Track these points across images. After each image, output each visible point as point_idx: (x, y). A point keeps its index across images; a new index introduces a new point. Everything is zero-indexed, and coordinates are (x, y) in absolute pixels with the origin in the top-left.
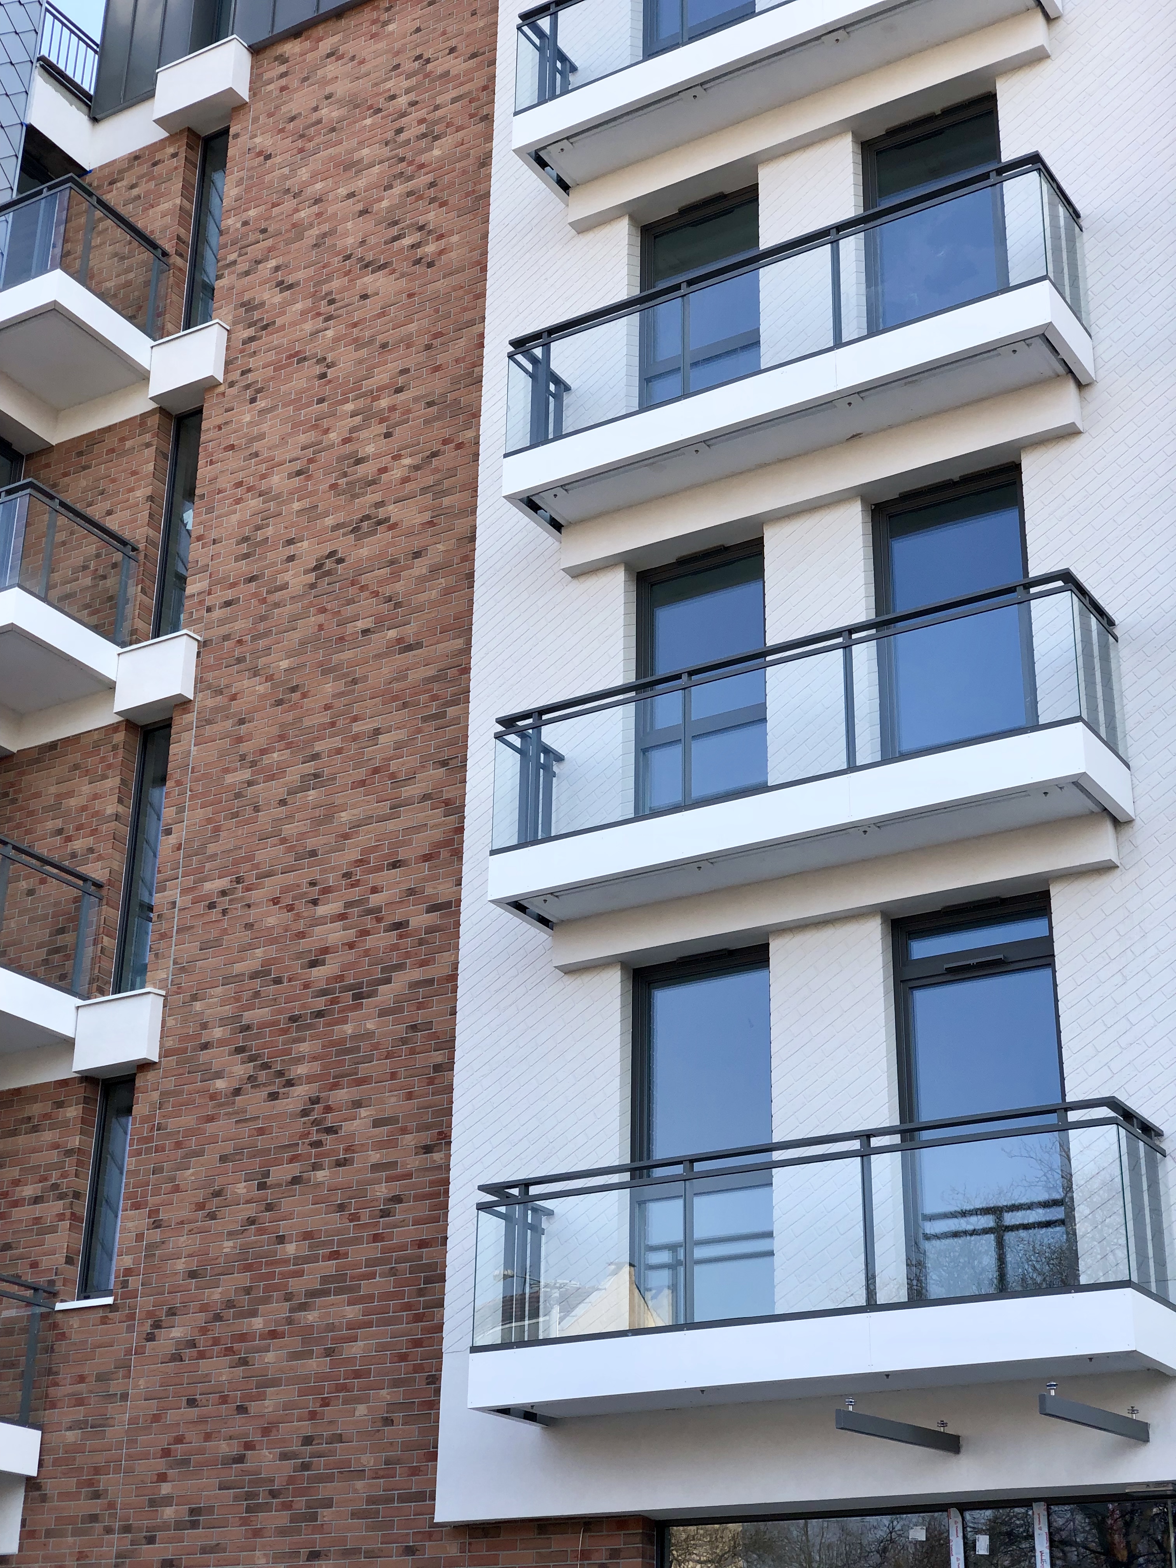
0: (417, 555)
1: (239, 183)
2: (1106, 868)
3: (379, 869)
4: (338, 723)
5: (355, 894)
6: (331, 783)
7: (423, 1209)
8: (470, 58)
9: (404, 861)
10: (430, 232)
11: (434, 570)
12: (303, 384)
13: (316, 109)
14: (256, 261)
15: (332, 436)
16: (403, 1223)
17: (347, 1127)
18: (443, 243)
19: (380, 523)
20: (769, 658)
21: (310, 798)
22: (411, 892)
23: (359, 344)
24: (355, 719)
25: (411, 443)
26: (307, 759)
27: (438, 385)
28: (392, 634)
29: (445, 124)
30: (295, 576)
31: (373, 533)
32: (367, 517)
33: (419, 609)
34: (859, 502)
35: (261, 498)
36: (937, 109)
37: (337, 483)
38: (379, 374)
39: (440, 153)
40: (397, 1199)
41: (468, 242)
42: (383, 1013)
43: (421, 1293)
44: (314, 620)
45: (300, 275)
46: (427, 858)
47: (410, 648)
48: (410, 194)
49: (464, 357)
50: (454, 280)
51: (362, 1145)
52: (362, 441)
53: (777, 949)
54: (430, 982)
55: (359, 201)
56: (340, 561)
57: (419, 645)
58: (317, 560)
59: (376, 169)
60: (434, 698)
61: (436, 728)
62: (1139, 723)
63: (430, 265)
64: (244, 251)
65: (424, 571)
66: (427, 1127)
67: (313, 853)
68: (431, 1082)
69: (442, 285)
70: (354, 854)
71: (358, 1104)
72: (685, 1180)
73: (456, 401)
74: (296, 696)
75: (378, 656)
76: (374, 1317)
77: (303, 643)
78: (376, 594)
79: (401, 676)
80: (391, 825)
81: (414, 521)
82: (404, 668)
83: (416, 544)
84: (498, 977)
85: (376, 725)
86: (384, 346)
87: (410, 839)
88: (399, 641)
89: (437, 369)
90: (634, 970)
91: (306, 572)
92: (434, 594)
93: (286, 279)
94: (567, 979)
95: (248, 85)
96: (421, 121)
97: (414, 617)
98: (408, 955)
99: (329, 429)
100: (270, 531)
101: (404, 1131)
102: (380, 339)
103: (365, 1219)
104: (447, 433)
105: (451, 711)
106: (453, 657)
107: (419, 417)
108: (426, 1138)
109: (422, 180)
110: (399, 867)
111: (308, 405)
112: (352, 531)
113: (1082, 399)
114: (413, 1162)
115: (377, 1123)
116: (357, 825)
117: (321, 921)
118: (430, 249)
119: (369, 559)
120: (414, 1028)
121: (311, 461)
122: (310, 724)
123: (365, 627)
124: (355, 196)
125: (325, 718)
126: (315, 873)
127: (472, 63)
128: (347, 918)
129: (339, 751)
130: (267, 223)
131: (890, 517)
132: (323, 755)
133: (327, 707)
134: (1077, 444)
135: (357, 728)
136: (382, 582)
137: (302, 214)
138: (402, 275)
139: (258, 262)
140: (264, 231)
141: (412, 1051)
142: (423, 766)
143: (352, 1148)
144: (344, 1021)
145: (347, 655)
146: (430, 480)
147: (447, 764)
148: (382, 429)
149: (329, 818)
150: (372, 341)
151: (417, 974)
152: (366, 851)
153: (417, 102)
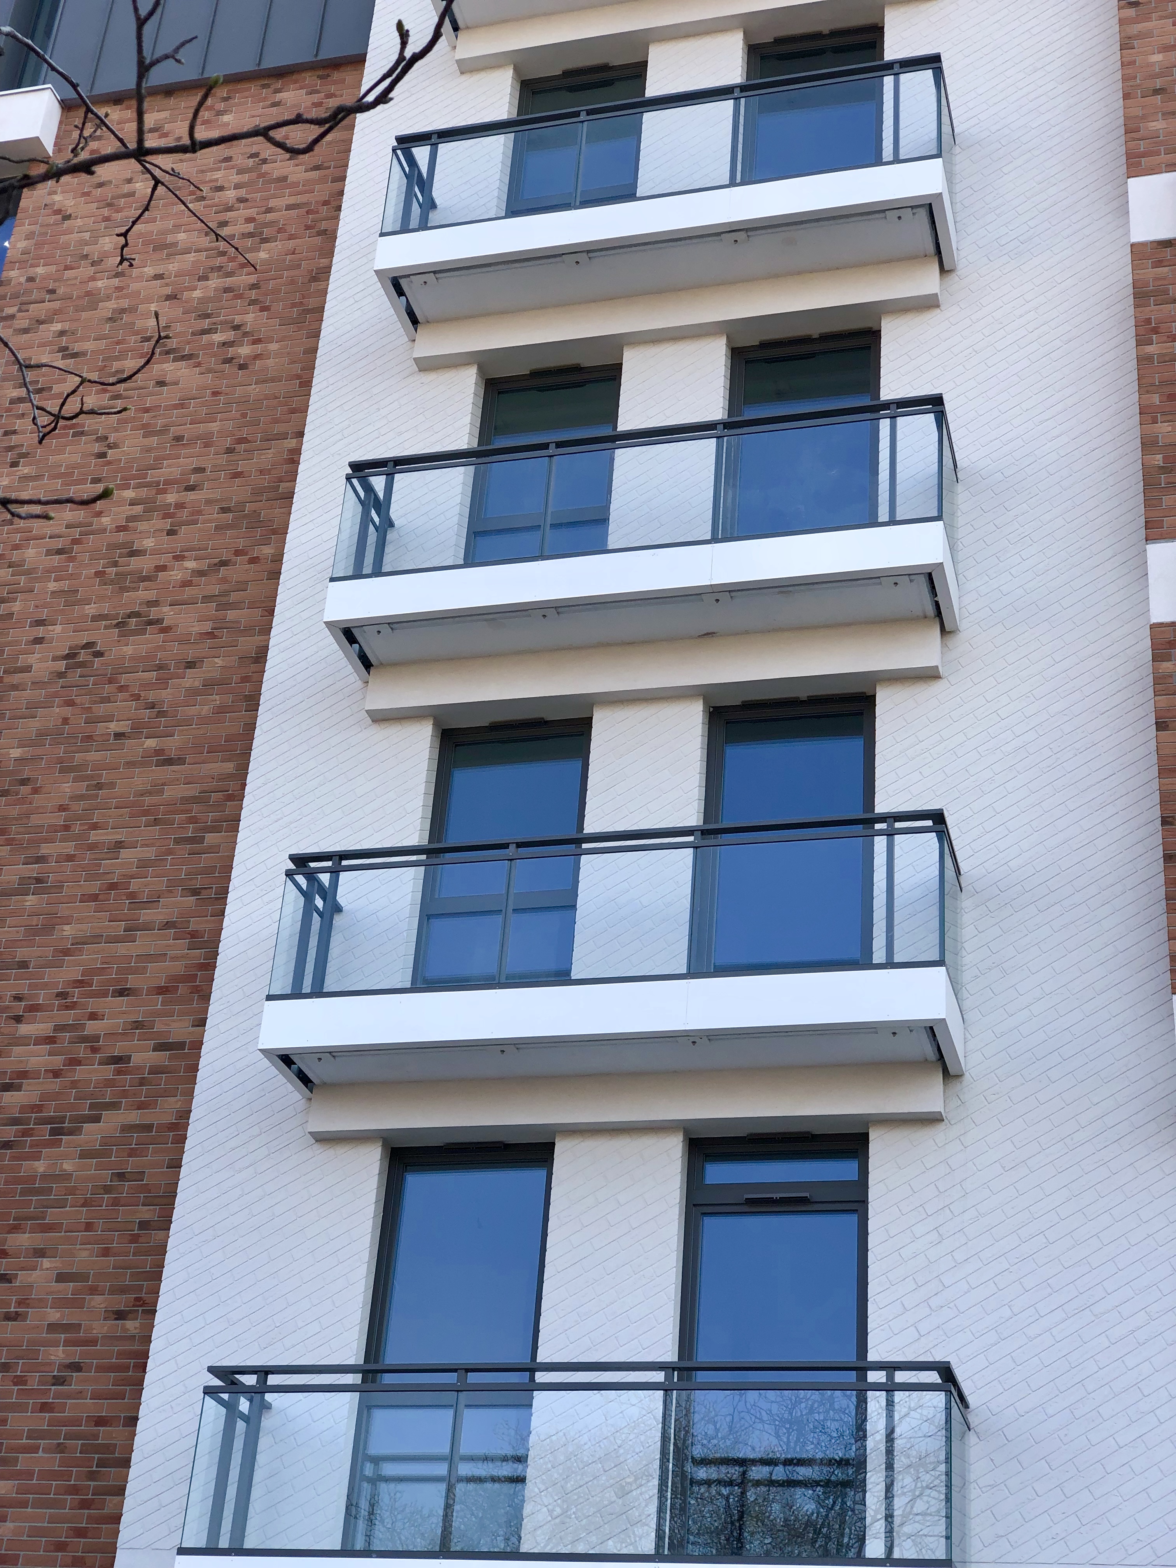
0: (191, 665)
1: (29, 236)
2: (932, 1120)
3: (105, 994)
4: (73, 826)
5: (68, 1018)
6: (57, 891)
7: (107, 1382)
8: (312, 169)
9: (135, 989)
10: (246, 334)
11: (209, 685)
12: (77, 458)
13: (129, 181)
14: (37, 321)
15: (105, 520)
16: (79, 1394)
17: (22, 1277)
18: (259, 348)
19: (150, 623)
20: (584, 846)
21: (28, 904)
22: (138, 1025)
23: (148, 431)
24: (95, 827)
25: (197, 547)
26: (30, 860)
27: (237, 492)
28: (151, 743)
29: (276, 228)
30: (41, 660)
31: (143, 632)
32: (137, 615)
33: (188, 722)
34: (701, 702)
35: (11, 569)
36: (815, 333)
37: (105, 571)
38: (169, 466)
39: (267, 256)
40: (76, 1367)
41: (288, 354)
42: (85, 1155)
43: (92, 1476)
44: (58, 711)
45: (89, 346)
46: (161, 990)
47: (170, 762)
48: (227, 290)
49: (270, 470)
50: (268, 389)
51: (40, 1300)
52: (140, 533)
53: (563, 1151)
54: (148, 1128)
55: (167, 285)
56: (99, 654)
57: (181, 761)
58: (70, 648)
59: (191, 257)
60: (193, 820)
61: (191, 852)
62: (977, 977)
63: (242, 367)
64: (24, 307)
65: (197, 684)
66: (123, 1290)
67: (24, 965)
68: (134, 1239)
69: (254, 390)
70: (76, 973)
71: (40, 1253)
72: (458, 1391)
73: (256, 513)
74: (25, 790)
75: (130, 764)
76: (31, 1496)
77: (41, 734)
78: (137, 698)
79: (157, 789)
80: (122, 949)
81: (194, 629)
82: (160, 782)
83: (191, 654)
84: (237, 1133)
85: (118, 837)
86: (178, 439)
87: (144, 967)
88: (158, 752)
89: (237, 475)
90: (392, 1148)
91: (55, 659)
92: (206, 710)
93: (71, 346)
94: (318, 1148)
95: (54, 140)
96: (249, 220)
97: (179, 730)
98: (125, 1094)
99: (101, 512)
100: (16, 607)
101: (93, 1291)
102: (174, 431)
103: (33, 1383)
104: (241, 543)
105: (211, 838)
106: (220, 780)
107: (210, 521)
108: (122, 1302)
109: (244, 279)
110: (127, 995)
111: (82, 482)
112: (117, 625)
113: (944, 645)
114: (100, 1328)
115: (61, 1278)
116: (81, 942)
117: (24, 1041)
118: (245, 351)
119: (132, 658)
120: (121, 1176)
121: (75, 542)
122: (40, 822)
123: (119, 730)
124: (163, 278)
125: (59, 819)
126: (23, 986)
127: (315, 174)
128: (55, 1043)
129: (70, 858)
130: (57, 284)
131: (727, 723)
132: (50, 860)
133: (62, 808)
134: (936, 687)
135: (95, 836)
136: (147, 686)
137: (100, 284)
138: (209, 371)
139: (40, 322)
140: (52, 292)
141: (116, 1202)
142: (171, 891)
143: (27, 1301)
144: (37, 1157)
145: (93, 756)
146: (216, 590)
147: (198, 894)
148: (167, 524)
149: (48, 929)
150: (164, 431)
151: (134, 1117)
152: (91, 972)
153: (247, 200)
